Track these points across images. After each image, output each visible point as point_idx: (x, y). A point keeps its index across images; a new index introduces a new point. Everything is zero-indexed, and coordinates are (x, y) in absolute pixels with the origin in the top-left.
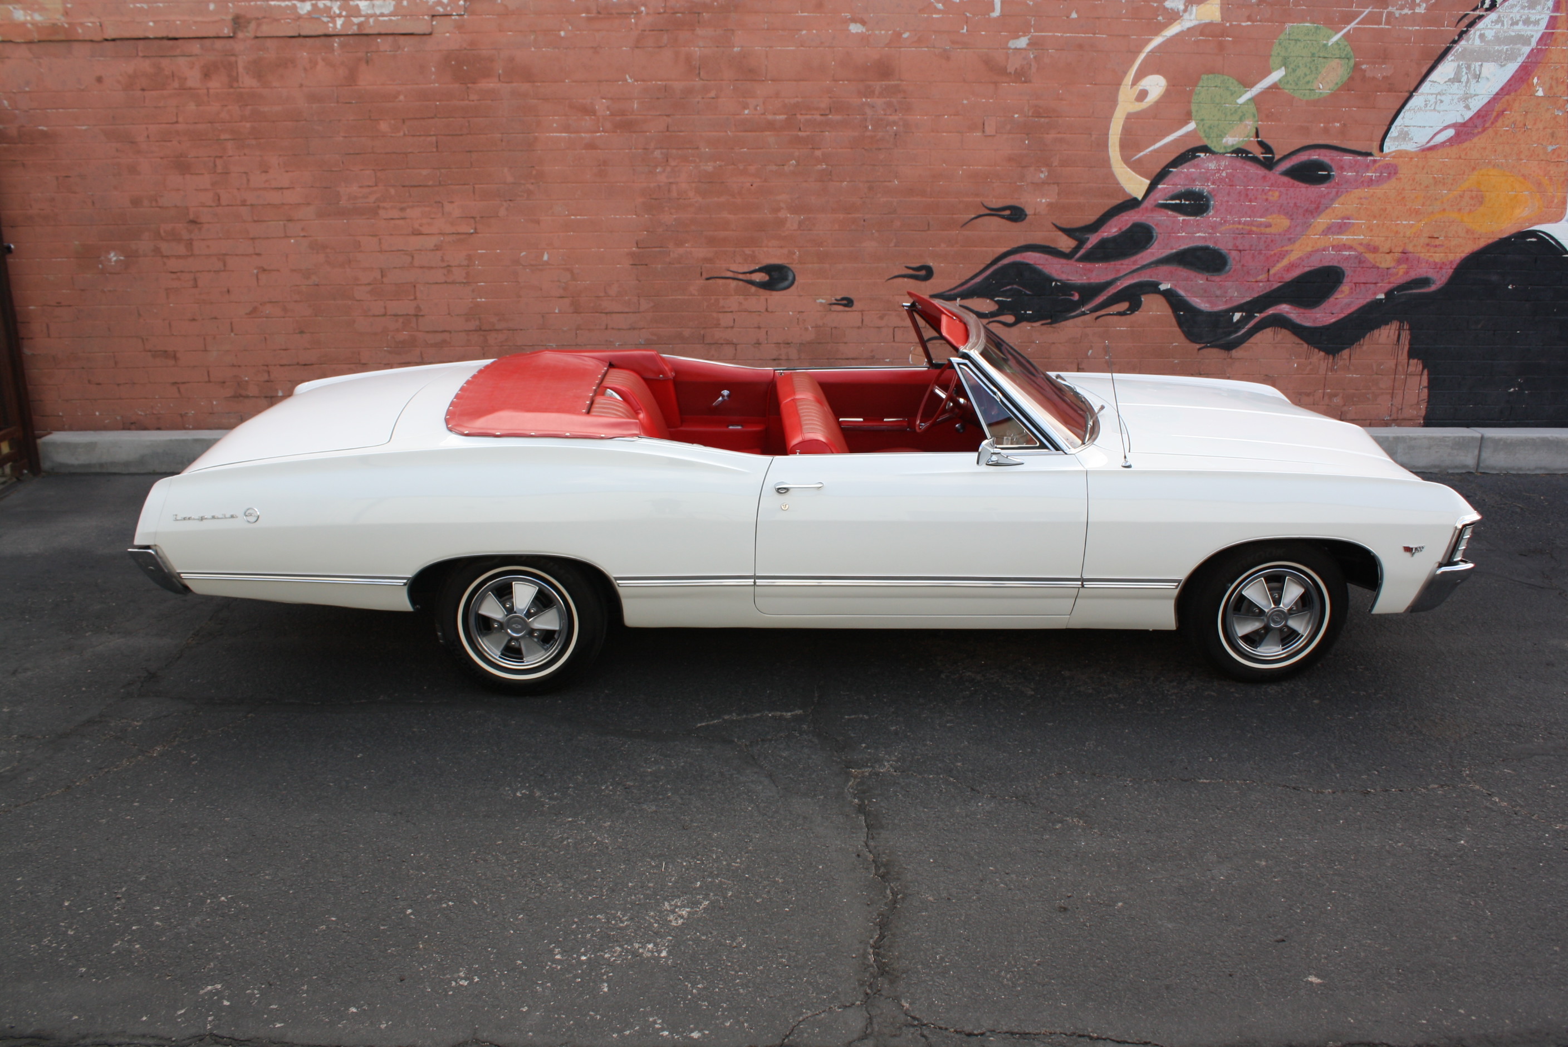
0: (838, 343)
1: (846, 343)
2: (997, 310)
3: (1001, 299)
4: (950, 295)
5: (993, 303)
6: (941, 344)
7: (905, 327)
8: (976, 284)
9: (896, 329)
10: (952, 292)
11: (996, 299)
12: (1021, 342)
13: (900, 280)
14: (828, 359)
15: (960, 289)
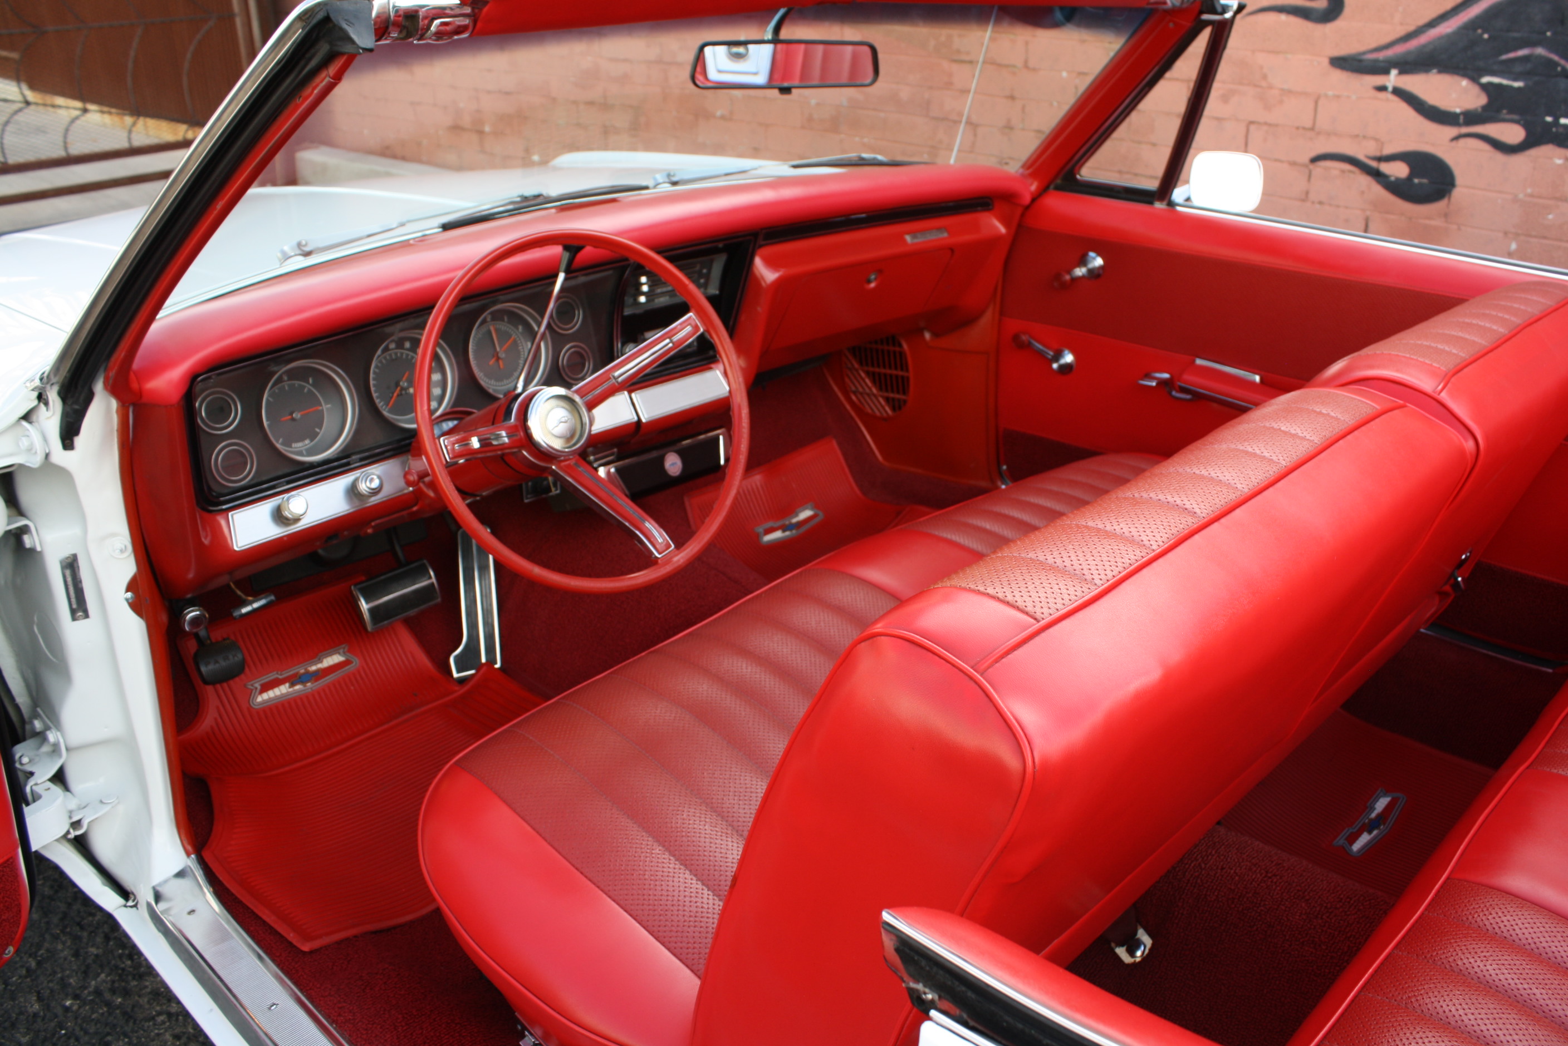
0: (1140, 142)
1: (1154, 145)
2: (1485, 108)
3: (1496, 80)
4: (1376, 61)
5: (1475, 90)
6: (1343, 171)
7: (1270, 125)
8: (1441, 38)
9: (1252, 128)
10: (1381, 56)
11: (1485, 80)
12: (1531, 196)
13: (1272, 17)
14: (1120, 172)
15: (1400, 49)
